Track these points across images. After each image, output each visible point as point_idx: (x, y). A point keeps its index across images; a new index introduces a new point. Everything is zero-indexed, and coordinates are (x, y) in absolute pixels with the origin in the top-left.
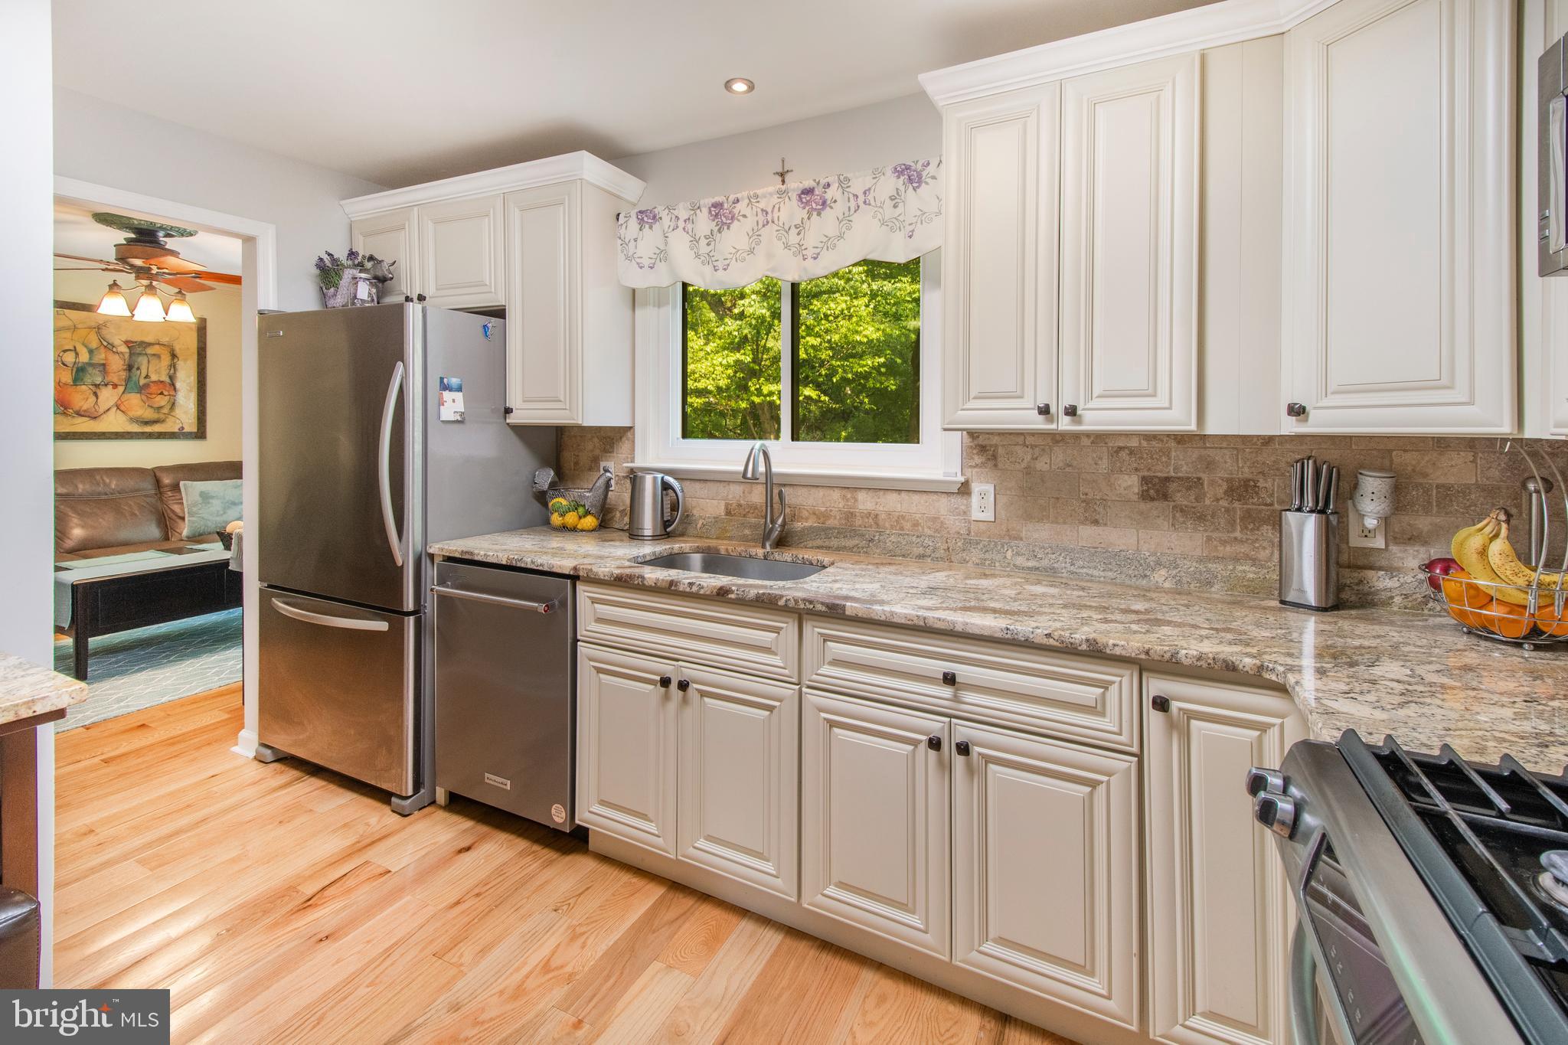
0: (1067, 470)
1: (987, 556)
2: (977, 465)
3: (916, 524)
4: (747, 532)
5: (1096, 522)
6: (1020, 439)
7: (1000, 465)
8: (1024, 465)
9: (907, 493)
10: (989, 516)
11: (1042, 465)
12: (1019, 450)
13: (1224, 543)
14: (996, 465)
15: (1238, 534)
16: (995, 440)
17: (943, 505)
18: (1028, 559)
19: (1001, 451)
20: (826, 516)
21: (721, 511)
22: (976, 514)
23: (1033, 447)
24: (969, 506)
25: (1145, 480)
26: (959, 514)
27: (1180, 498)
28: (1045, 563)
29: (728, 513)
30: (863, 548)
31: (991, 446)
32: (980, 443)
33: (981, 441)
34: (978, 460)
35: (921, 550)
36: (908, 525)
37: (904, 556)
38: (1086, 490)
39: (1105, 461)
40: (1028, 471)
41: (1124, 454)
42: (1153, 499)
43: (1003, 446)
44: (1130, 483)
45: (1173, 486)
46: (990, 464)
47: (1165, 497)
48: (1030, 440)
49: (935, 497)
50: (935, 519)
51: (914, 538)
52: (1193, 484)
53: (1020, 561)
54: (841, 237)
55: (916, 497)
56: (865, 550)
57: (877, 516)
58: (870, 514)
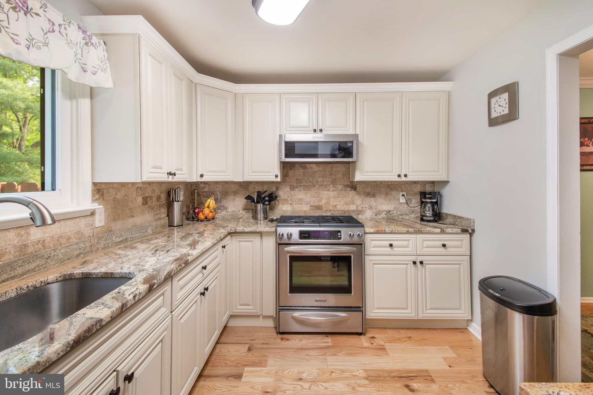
0: (126, 197)
1: (106, 242)
2: (97, 199)
3: (69, 238)
5: (133, 216)
6: (111, 186)
7: (105, 199)
8: (113, 197)
9: (64, 221)
10: (102, 224)
11: (118, 197)
12: (111, 190)
13: (156, 215)
14: (103, 198)
15: (158, 212)
16: (103, 186)
17: (82, 223)
18: (120, 238)
19: (105, 191)
22: (98, 224)
23: (116, 189)
24: (94, 221)
25: (143, 198)
26: (90, 226)
27: (149, 203)
28: (124, 237)
30: (42, 265)
31: (102, 189)
32: (98, 188)
33: (98, 187)
34: (97, 196)
35: (78, 252)
36: (64, 241)
37: (69, 259)
38: (131, 204)
39: (135, 192)
40: (114, 200)
41: (139, 189)
42: (144, 205)
43: (106, 189)
44: (140, 200)
45: (148, 199)
46: (102, 198)
47: (147, 203)
48: (115, 186)
49: (78, 220)
50: (78, 232)
51: (75, 246)
52: (151, 197)
53: (118, 240)
55: (69, 222)
56: (44, 266)
57: (44, 241)
58: (39, 241)
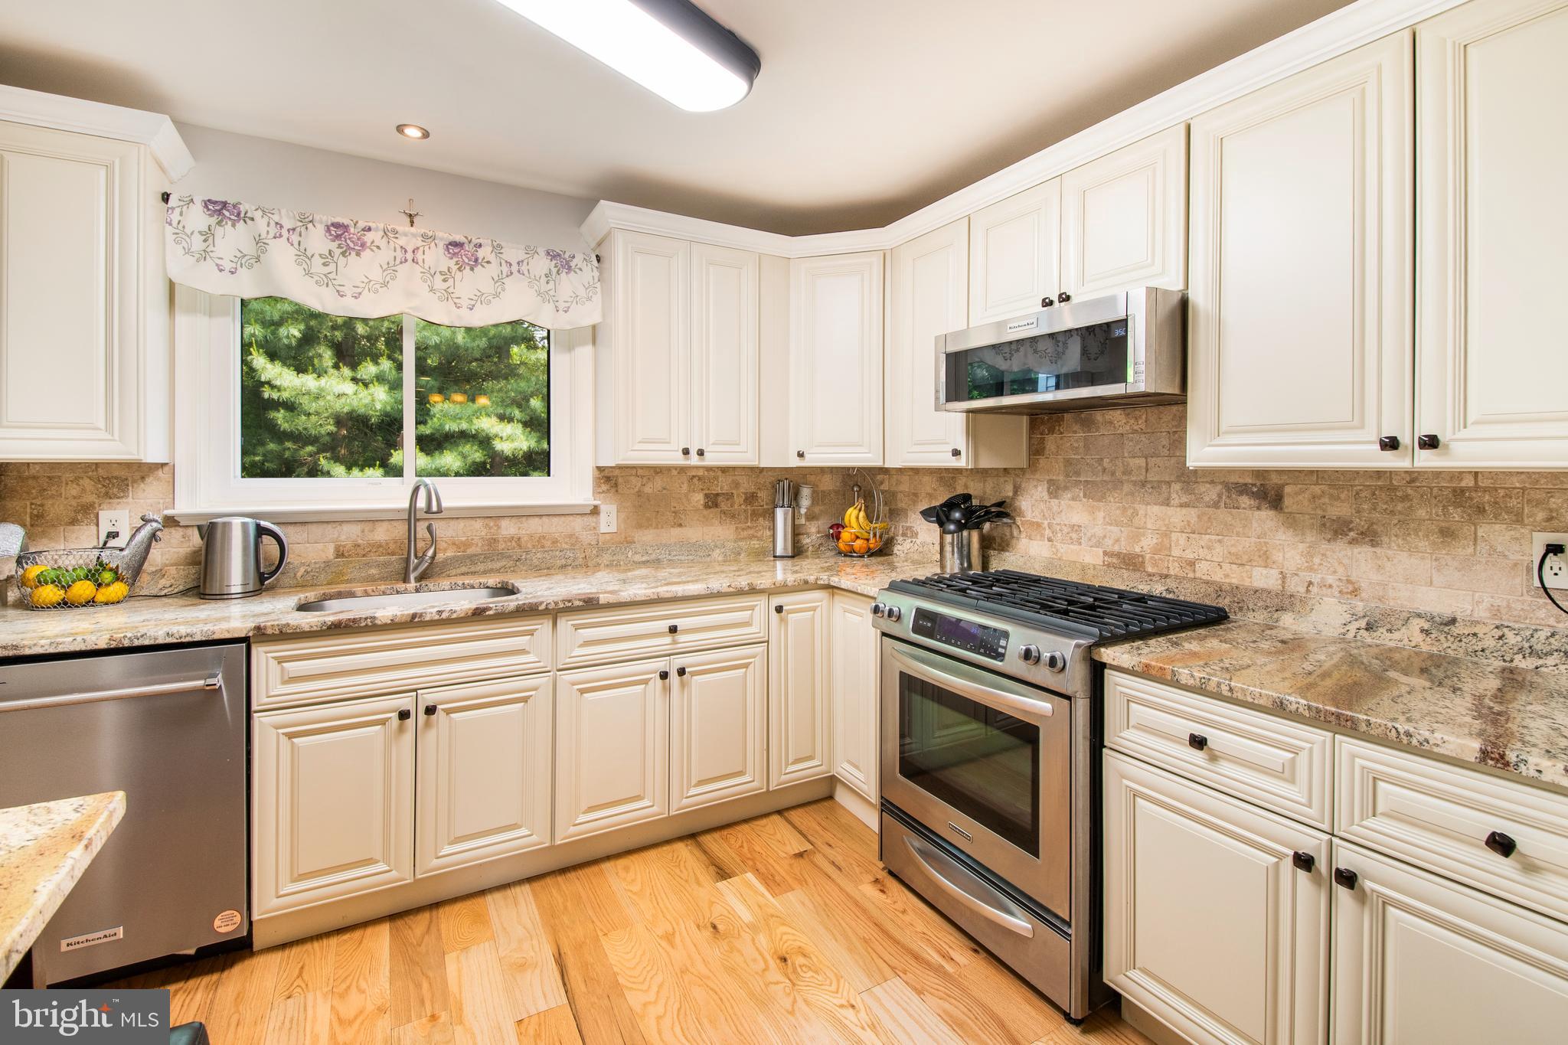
0: (664, 492)
1: (614, 558)
2: (604, 491)
3: (555, 542)
4: (373, 571)
5: (680, 525)
6: (634, 472)
7: (619, 490)
8: (636, 489)
9: (547, 517)
10: (613, 529)
11: (648, 489)
12: (633, 480)
13: (743, 529)
14: (617, 491)
15: (749, 524)
16: (617, 472)
17: (578, 524)
18: (642, 556)
19: (620, 480)
20: (467, 545)
21: (330, 553)
22: (603, 529)
23: (642, 477)
24: (598, 523)
25: (707, 496)
26: (590, 530)
27: (724, 506)
28: (653, 557)
29: (340, 554)
30: (510, 567)
31: (614, 477)
32: (606, 475)
33: (606, 473)
34: (604, 487)
35: (563, 562)
36: (548, 544)
37: (548, 568)
38: (675, 505)
39: (685, 485)
40: (639, 494)
41: (695, 480)
42: (710, 508)
43: (622, 476)
44: (698, 498)
45: (720, 499)
46: (613, 490)
47: (716, 505)
48: (640, 472)
49: (571, 518)
50: (571, 536)
51: (557, 553)
52: (729, 496)
53: (637, 558)
54: (497, 295)
55: (555, 520)
56: (512, 569)
57: (519, 539)
58: (513, 538)
